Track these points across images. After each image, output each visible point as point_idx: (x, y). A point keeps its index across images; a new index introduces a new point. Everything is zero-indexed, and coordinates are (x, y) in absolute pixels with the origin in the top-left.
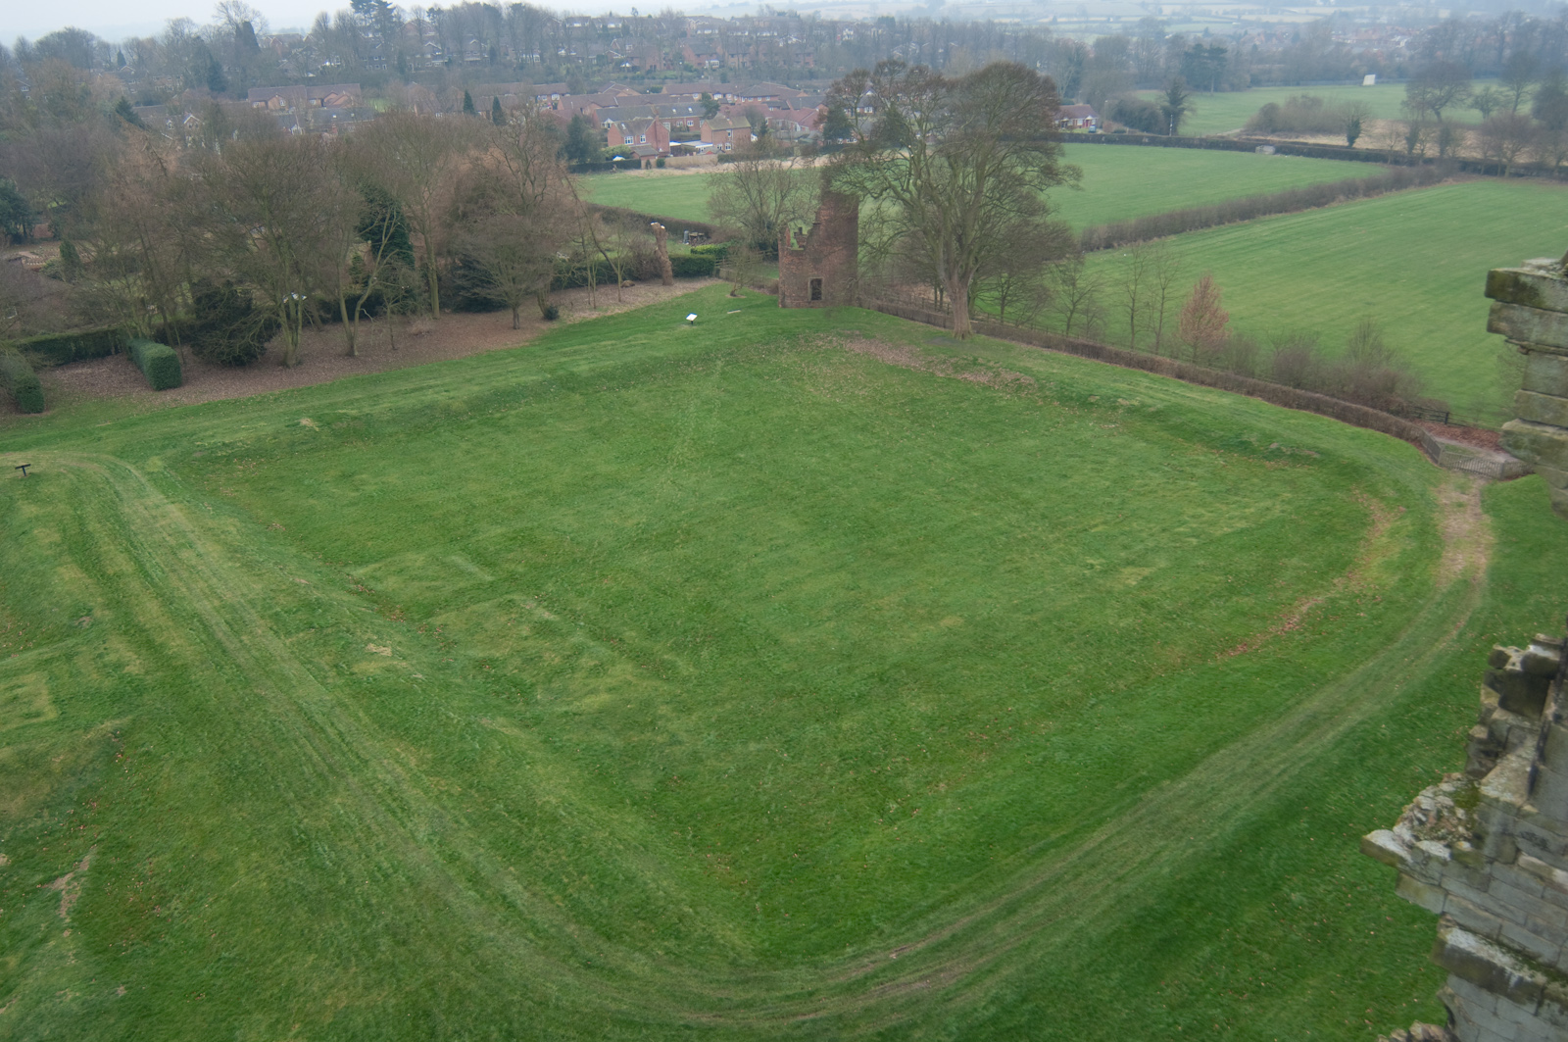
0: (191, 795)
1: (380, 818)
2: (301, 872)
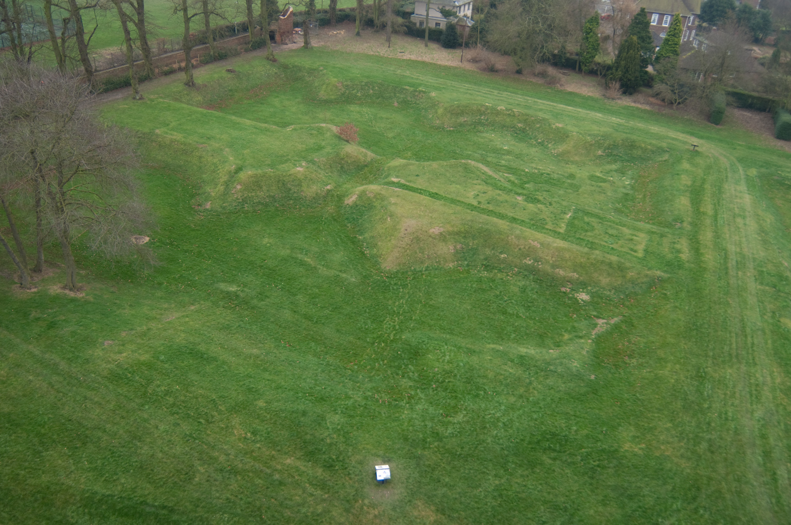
0: (670, 323)
1: (743, 393)
2: (691, 388)
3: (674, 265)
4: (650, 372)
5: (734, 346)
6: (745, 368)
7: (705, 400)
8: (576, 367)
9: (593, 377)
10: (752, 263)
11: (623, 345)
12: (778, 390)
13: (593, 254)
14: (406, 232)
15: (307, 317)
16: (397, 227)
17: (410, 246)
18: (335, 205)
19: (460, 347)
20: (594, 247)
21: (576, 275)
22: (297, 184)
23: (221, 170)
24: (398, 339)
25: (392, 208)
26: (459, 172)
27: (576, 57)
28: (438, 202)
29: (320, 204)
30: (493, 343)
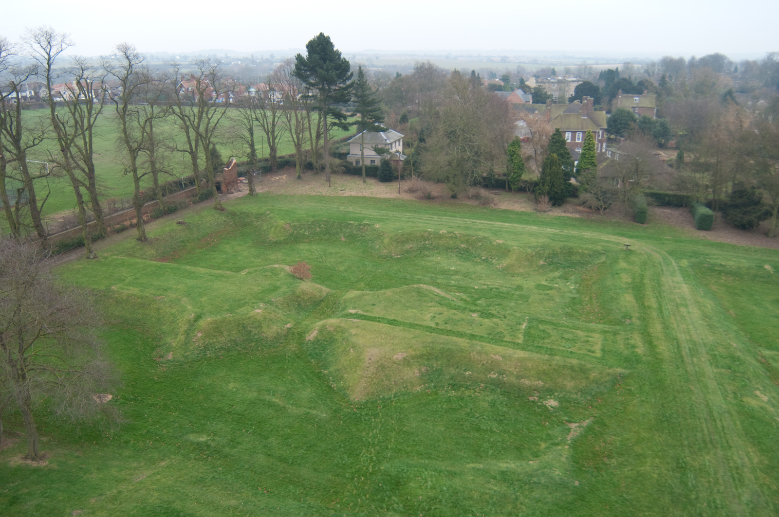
0: (641, 418)
1: (726, 478)
2: (675, 480)
3: (631, 360)
4: (631, 470)
5: (706, 431)
6: (721, 453)
7: (691, 491)
8: (558, 475)
9: (577, 483)
10: (704, 348)
11: (600, 446)
12: (758, 470)
13: (553, 360)
14: (370, 361)
15: (283, 460)
16: (361, 357)
17: (376, 374)
18: (297, 343)
19: (441, 471)
20: (553, 353)
21: (541, 383)
22: (257, 325)
23: (180, 320)
24: (377, 471)
25: (354, 339)
26: (413, 296)
27: (505, 178)
28: (397, 329)
29: (282, 343)
30: (473, 463)
